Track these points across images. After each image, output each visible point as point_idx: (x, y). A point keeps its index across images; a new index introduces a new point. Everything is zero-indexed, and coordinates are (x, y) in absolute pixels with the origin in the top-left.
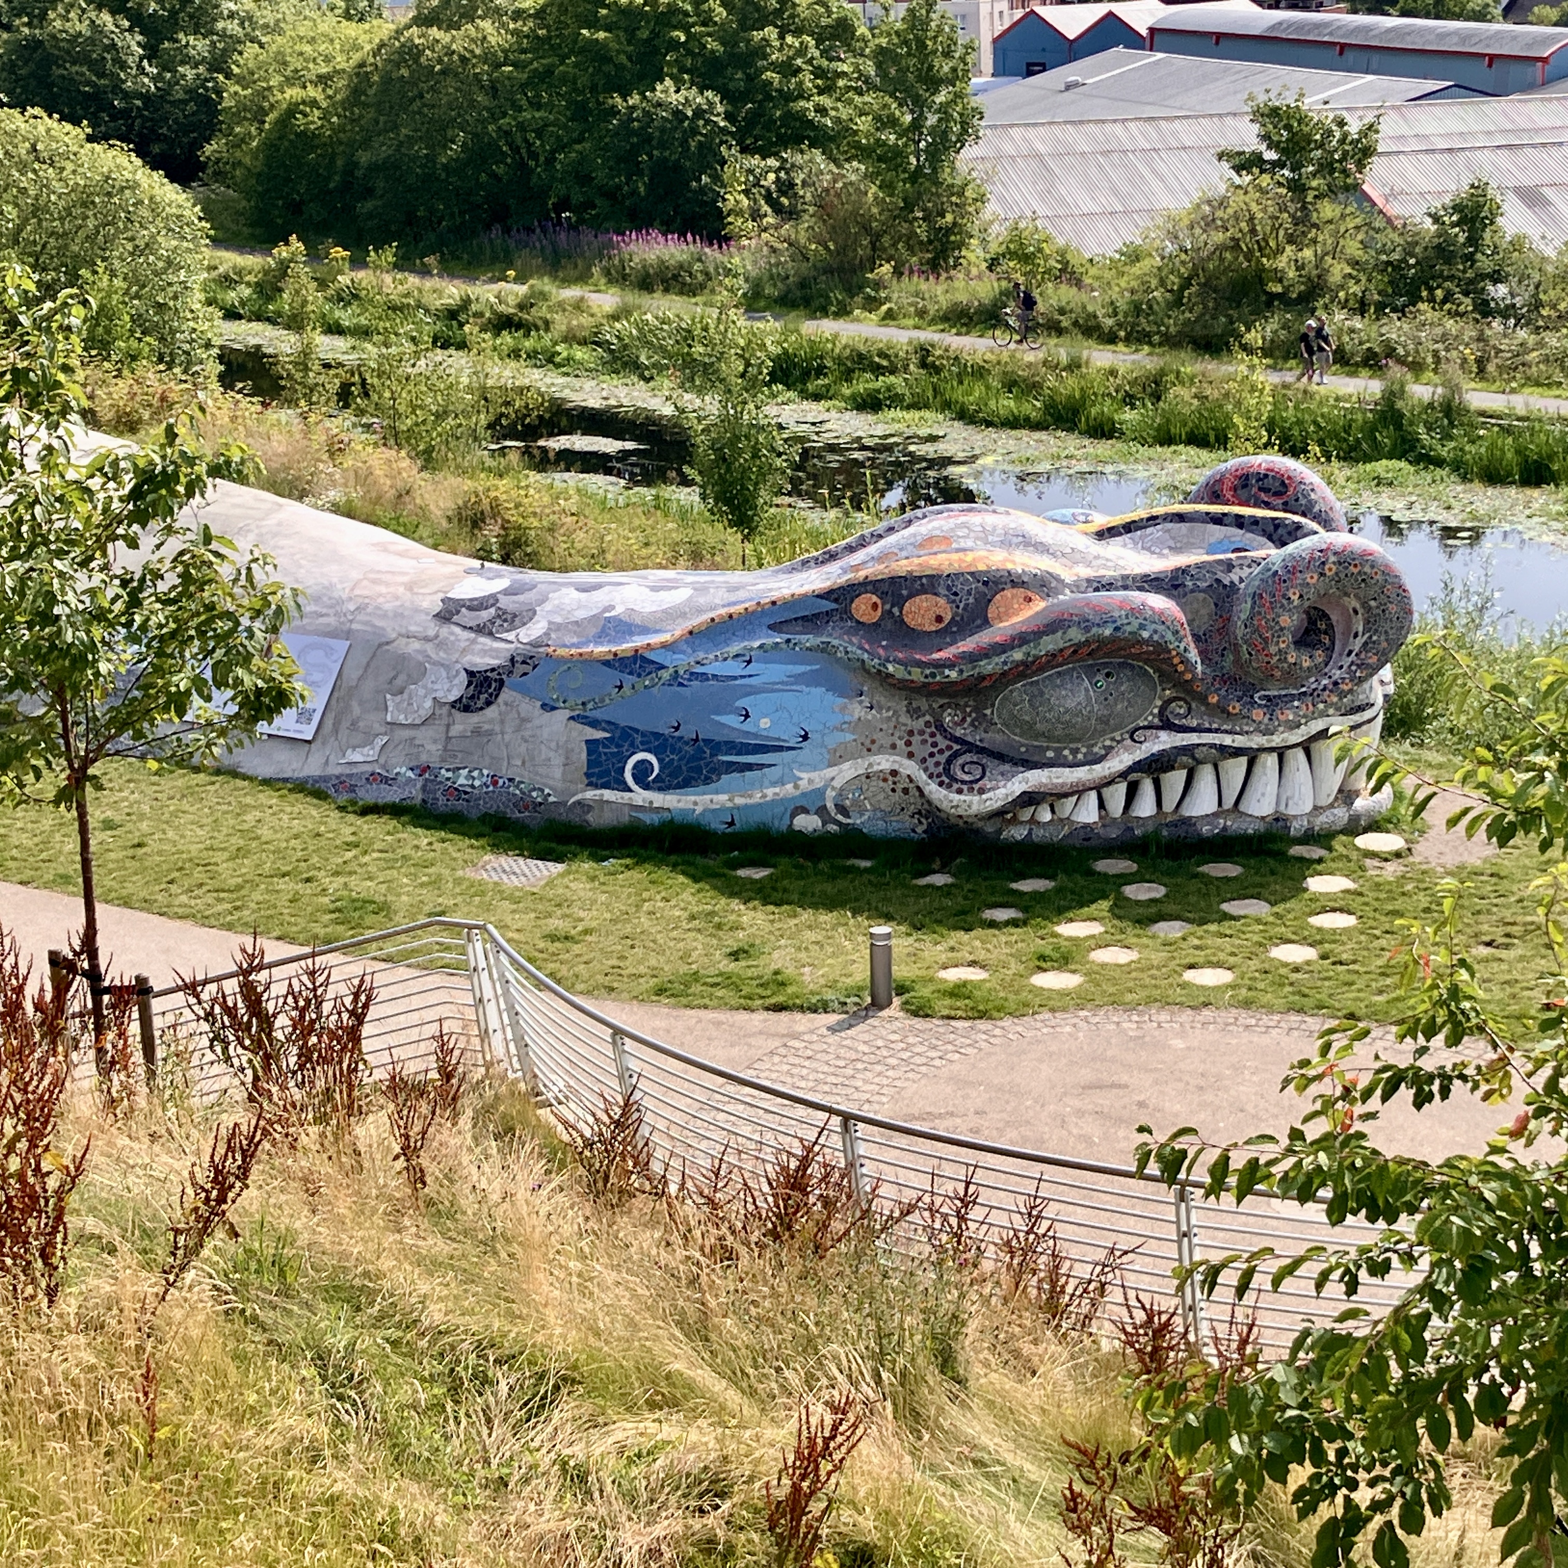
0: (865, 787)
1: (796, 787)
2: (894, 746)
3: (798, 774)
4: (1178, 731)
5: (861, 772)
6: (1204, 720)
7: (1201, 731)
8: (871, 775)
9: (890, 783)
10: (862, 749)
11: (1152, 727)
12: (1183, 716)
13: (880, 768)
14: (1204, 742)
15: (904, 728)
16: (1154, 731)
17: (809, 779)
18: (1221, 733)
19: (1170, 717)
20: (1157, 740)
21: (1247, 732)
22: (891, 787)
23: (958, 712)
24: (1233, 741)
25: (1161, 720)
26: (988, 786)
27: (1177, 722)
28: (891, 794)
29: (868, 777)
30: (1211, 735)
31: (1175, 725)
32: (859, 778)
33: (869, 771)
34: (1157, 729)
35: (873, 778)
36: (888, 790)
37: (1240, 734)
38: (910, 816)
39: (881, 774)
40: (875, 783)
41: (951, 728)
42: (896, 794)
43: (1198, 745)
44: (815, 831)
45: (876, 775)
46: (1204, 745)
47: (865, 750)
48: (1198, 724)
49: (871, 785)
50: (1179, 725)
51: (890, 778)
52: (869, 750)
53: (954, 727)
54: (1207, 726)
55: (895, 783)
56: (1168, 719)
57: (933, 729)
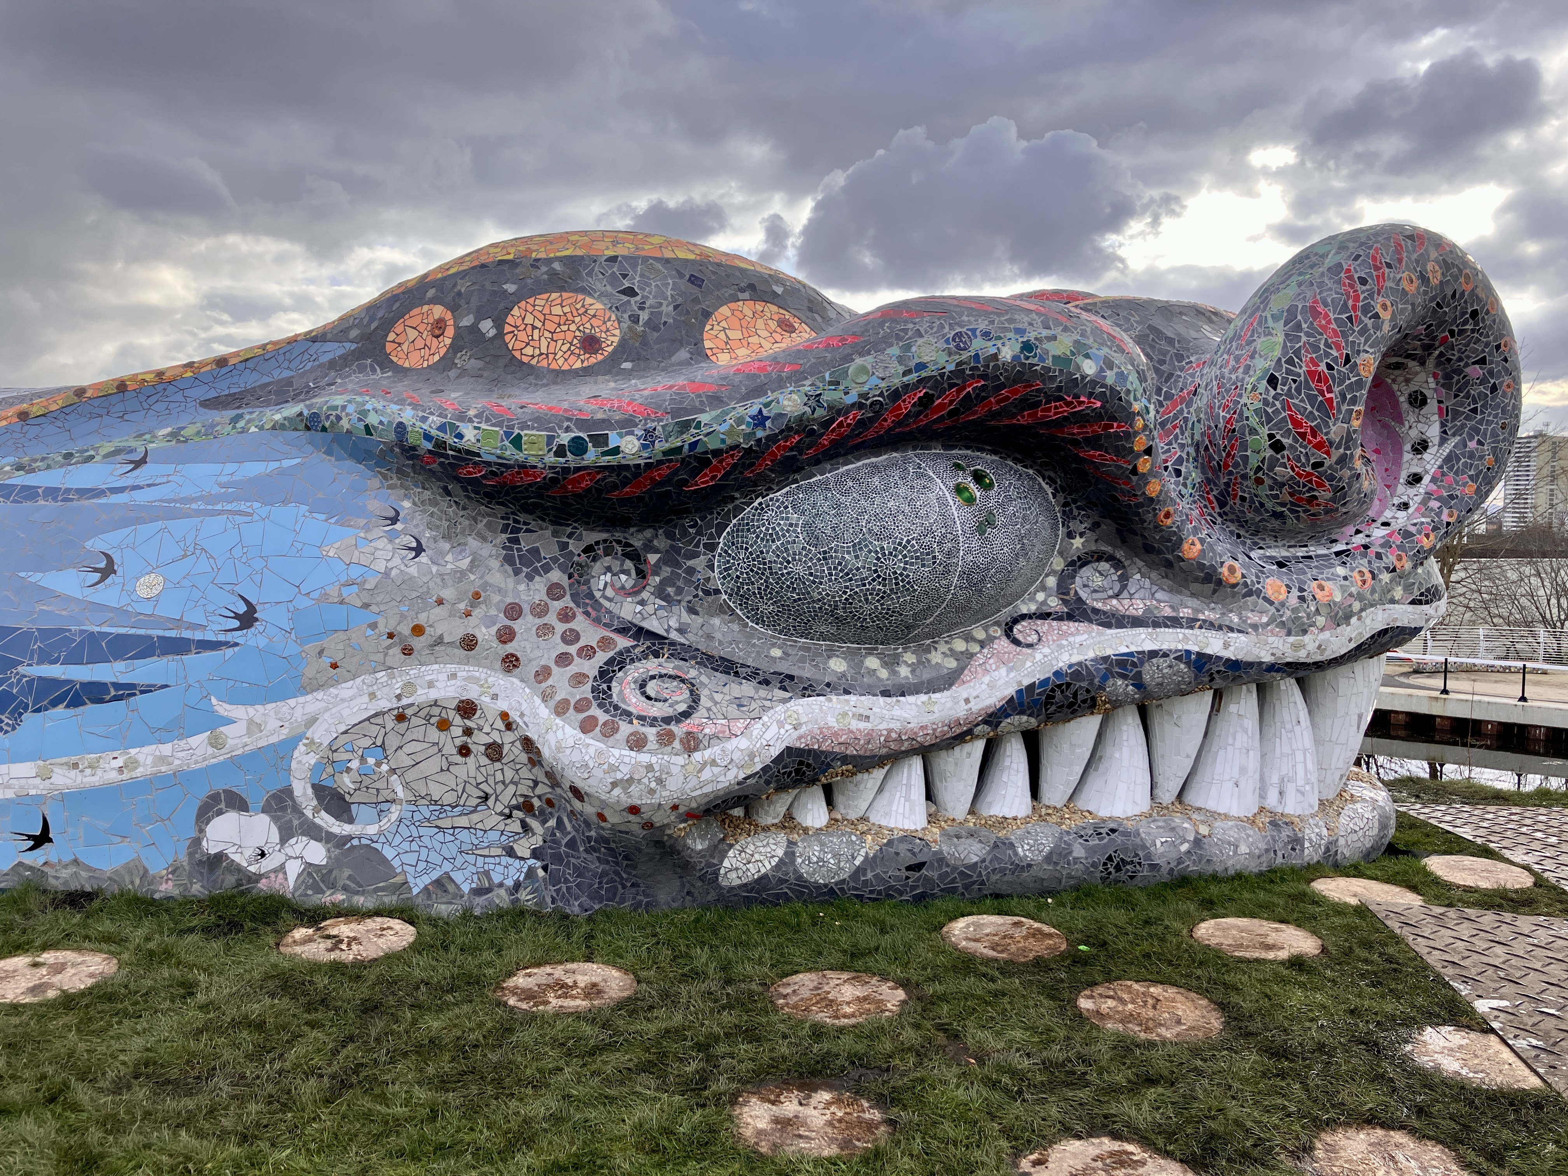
0: (393, 742)
1: (216, 743)
2: (469, 643)
3: (223, 709)
4: (1108, 625)
5: (384, 704)
6: (1159, 601)
7: (1156, 624)
8: (409, 712)
9: (457, 731)
10: (389, 647)
11: (1048, 615)
12: (1110, 593)
13: (433, 694)
14: (1165, 647)
15: (496, 598)
16: (1055, 623)
17: (251, 722)
18: (1201, 627)
19: (1083, 595)
20: (1064, 642)
21: (1255, 627)
22: (458, 742)
23: (629, 564)
24: (1226, 646)
25: (1065, 602)
26: (707, 731)
27: (1099, 605)
28: (459, 759)
29: (401, 718)
30: (1180, 633)
31: (1096, 611)
32: (379, 720)
33: (405, 701)
34: (1060, 618)
35: (415, 721)
36: (450, 749)
37: (1239, 631)
38: (501, 814)
39: (436, 711)
40: (418, 733)
41: (610, 600)
42: (471, 760)
43: (1153, 654)
44: (263, 855)
45: (423, 713)
46: (1165, 655)
47: (396, 651)
48: (1148, 610)
49: (408, 737)
50: (1105, 613)
51: (458, 720)
52: (408, 651)
53: (618, 598)
54: (1168, 612)
55: (468, 732)
56: (1079, 600)
57: (567, 601)
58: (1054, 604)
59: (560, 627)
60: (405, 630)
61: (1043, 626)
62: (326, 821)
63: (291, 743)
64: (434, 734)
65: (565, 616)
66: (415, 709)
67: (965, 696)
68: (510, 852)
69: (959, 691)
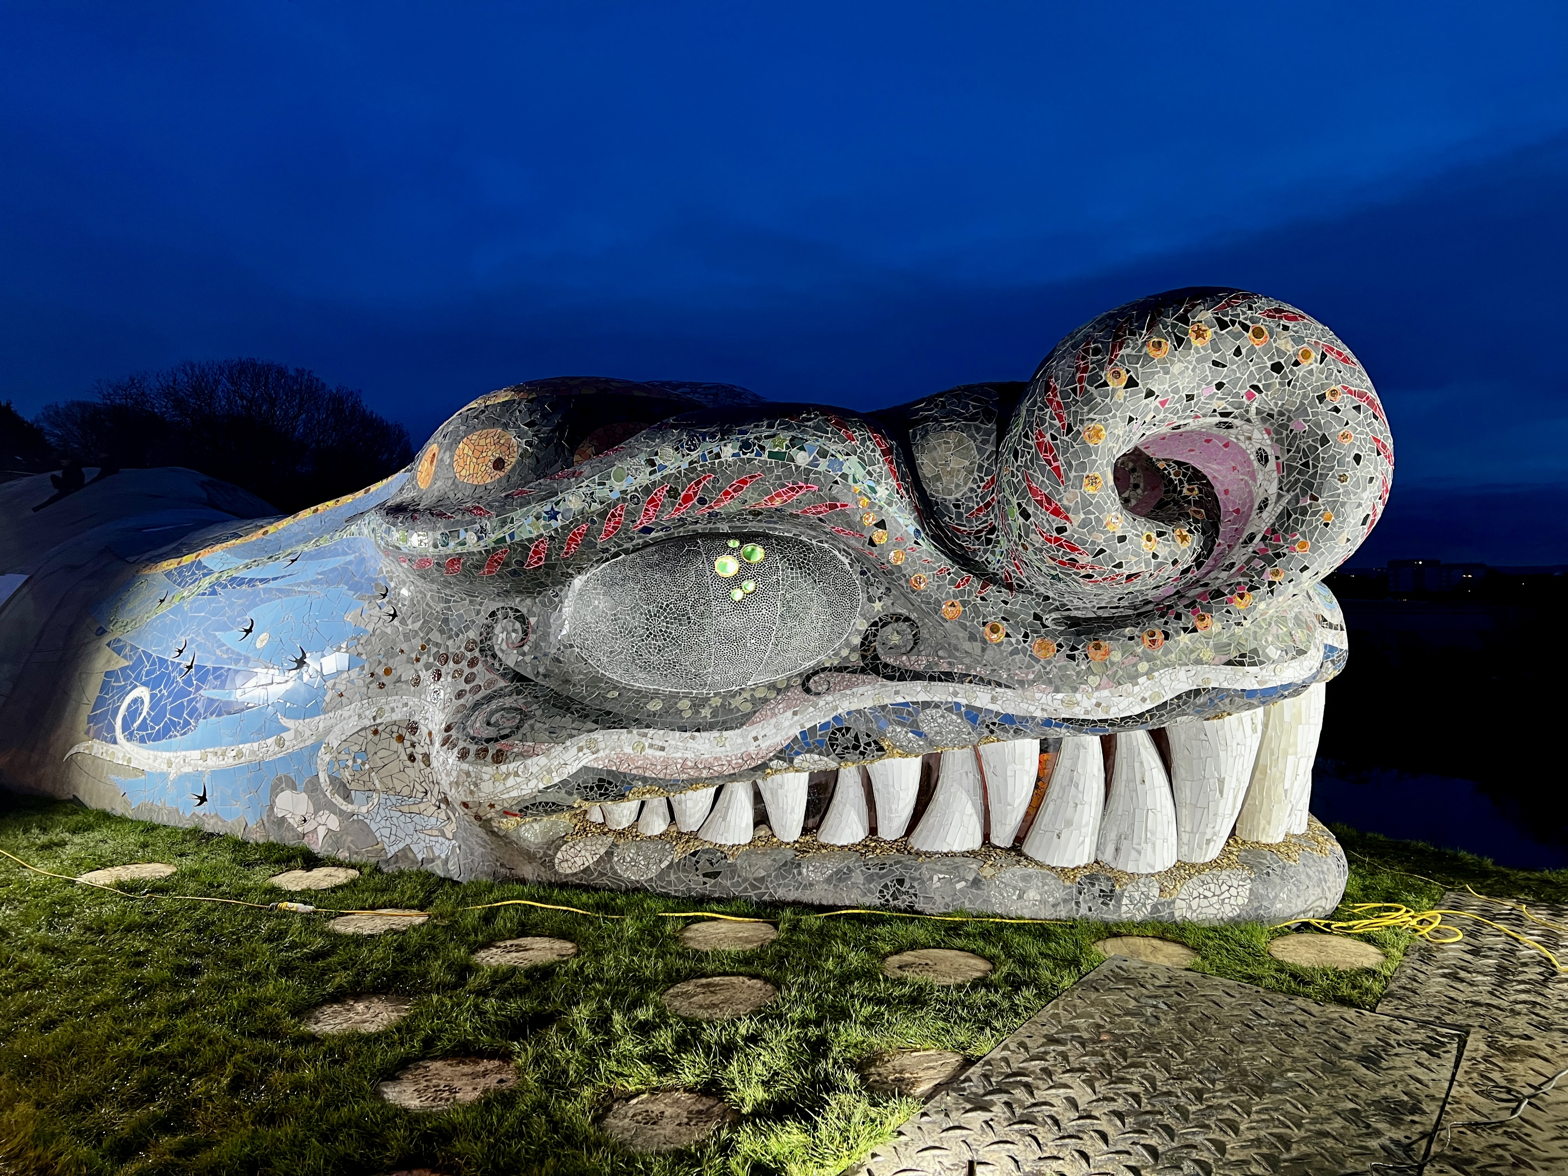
0: (371, 749)
1: (280, 743)
2: (417, 681)
3: (283, 721)
4: (891, 678)
5: (368, 723)
6: (940, 658)
7: (932, 678)
8: (380, 728)
9: (407, 744)
10: (371, 683)
11: (846, 668)
12: (903, 650)
13: (396, 717)
14: (936, 699)
15: (434, 650)
16: (847, 676)
17: (296, 731)
18: (971, 682)
19: (880, 650)
20: (848, 692)
21: (1021, 683)
22: (409, 751)
23: (518, 625)
24: (994, 700)
25: (864, 657)
26: (516, 750)
27: (890, 661)
28: (408, 763)
29: (376, 732)
30: (951, 687)
31: (886, 666)
32: (363, 733)
33: (378, 721)
34: (854, 672)
35: (384, 735)
36: (404, 757)
37: (1007, 687)
38: (435, 805)
39: (395, 728)
40: (385, 744)
41: (502, 651)
42: (415, 764)
43: (926, 705)
44: (305, 821)
45: (388, 730)
46: (937, 706)
47: (374, 686)
48: (929, 665)
49: (379, 747)
50: (893, 667)
51: (407, 736)
52: (382, 686)
53: (509, 651)
54: (945, 668)
55: (413, 745)
56: (876, 657)
57: (477, 653)
58: (855, 658)
59: (467, 671)
60: (380, 671)
61: (836, 677)
62: (338, 800)
63: (316, 747)
64: (395, 745)
65: (472, 663)
66: (383, 726)
67: (754, 734)
68: (443, 835)
69: (752, 730)
